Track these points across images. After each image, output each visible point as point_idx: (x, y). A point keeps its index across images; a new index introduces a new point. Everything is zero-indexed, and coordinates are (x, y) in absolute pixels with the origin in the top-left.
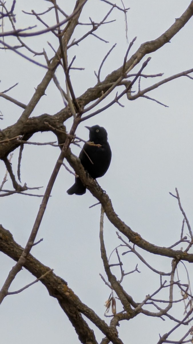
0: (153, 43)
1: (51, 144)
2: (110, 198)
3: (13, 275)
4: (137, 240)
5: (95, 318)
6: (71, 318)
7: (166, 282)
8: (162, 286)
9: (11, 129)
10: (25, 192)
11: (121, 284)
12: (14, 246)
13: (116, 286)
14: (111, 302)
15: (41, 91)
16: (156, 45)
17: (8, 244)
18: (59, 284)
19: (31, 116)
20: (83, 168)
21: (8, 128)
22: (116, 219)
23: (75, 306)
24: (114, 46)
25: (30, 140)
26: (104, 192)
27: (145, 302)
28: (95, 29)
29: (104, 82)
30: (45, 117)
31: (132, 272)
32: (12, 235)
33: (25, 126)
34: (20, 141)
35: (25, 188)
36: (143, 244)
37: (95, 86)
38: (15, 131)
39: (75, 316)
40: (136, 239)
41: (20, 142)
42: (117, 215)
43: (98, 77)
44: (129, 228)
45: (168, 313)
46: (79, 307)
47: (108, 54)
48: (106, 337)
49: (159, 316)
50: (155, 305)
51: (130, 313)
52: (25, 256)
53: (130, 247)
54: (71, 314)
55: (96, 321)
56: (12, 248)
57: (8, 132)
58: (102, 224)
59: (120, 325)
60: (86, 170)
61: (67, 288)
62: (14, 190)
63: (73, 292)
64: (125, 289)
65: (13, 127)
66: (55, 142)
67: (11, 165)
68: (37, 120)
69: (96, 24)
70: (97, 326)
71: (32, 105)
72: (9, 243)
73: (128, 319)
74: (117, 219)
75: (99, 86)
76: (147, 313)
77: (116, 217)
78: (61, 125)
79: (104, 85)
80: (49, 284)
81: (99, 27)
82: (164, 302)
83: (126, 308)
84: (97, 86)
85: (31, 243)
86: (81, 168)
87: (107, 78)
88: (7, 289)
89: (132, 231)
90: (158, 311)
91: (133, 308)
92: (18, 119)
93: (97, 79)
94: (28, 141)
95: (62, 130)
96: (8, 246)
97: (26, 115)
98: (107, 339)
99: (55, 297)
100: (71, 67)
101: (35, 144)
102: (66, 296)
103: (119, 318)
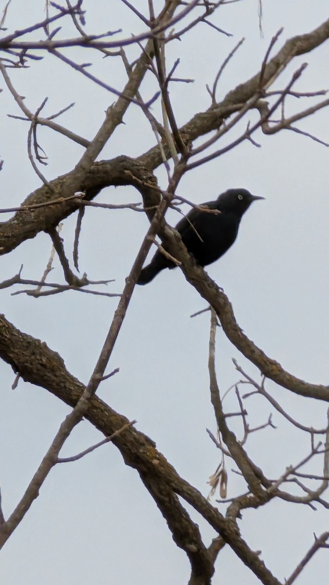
0: (306, 38)
1: (132, 207)
2: (230, 300)
3: (66, 430)
4: (274, 373)
5: (202, 504)
6: (161, 504)
7: (320, 444)
8: (315, 452)
9: (64, 180)
10: (84, 288)
11: (244, 447)
12: (67, 379)
13: (235, 450)
14: (220, 477)
15: (115, 117)
16: (312, 41)
17: (56, 376)
18: (143, 444)
19: (99, 159)
20: (185, 249)
21: (59, 178)
22: (239, 336)
23: (168, 482)
24: (241, 43)
25: (96, 200)
26: (220, 291)
27: (284, 479)
28: (209, 12)
29: (222, 104)
30: (122, 160)
31: (263, 427)
32: (63, 361)
33: (88, 175)
34: (79, 201)
35: (86, 282)
36: (285, 380)
37: (207, 109)
38: (71, 184)
39: (167, 499)
40: (273, 370)
41: (79, 203)
42: (241, 330)
43: (213, 96)
44: (262, 353)
45: (322, 497)
46: (176, 484)
47: (231, 55)
48: (218, 537)
49: (306, 502)
50: (300, 484)
51: (259, 497)
52: (89, 397)
53: (256, 386)
54: (162, 497)
55: (204, 508)
56: (62, 382)
57: (59, 187)
58: (212, 345)
59: (242, 517)
60: (191, 253)
61: (157, 453)
62: (66, 284)
63: (165, 460)
64: (250, 456)
65: (67, 177)
66: (140, 204)
67: (61, 241)
68: (108, 166)
69: (211, 4)
70: (205, 516)
71: (100, 140)
72: (58, 373)
73: (256, 506)
74: (241, 336)
75: (215, 110)
76: (287, 497)
77: (239, 333)
78: (149, 175)
79: (222, 108)
80: (125, 445)
81: (216, 10)
82: (317, 478)
83: (252, 488)
84: (211, 109)
85: (98, 376)
86: (181, 249)
87: (227, 96)
88: (57, 453)
89: (267, 358)
90: (304, 495)
91: (264, 488)
92: (77, 164)
93: (211, 99)
94: (91, 201)
95: (151, 184)
96: (55, 379)
97: (89, 157)
98: (220, 540)
99: (134, 467)
100: (172, 77)
101: (105, 206)
102: (153, 465)
103: (241, 504)
